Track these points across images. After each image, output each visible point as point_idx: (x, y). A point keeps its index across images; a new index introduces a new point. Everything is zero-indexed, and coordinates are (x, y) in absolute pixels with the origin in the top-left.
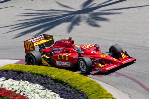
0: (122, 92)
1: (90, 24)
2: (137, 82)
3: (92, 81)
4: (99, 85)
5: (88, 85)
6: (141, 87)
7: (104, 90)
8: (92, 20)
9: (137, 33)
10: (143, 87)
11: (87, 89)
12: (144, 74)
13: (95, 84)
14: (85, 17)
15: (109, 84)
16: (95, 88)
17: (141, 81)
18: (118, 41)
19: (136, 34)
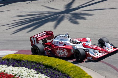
0: (100, 74)
2: (111, 67)
3: (76, 66)
4: (81, 69)
5: (72, 69)
6: (114, 70)
7: (85, 73)
10: (116, 70)
11: (71, 72)
12: (116, 60)
13: (78, 68)
15: (89, 68)
16: (78, 72)
17: (115, 66)
18: (96, 35)
19: (110, 28)
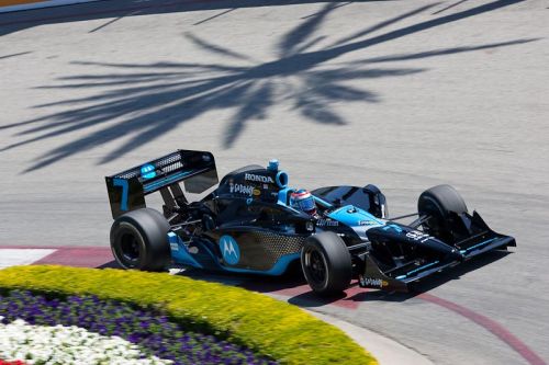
0: (433, 361)
1: (307, 114)
2: (485, 326)
3: (321, 323)
4: (345, 339)
5: (305, 338)
6: (501, 342)
7: (363, 356)
8: (314, 98)
9: (486, 144)
10: (508, 343)
11: (299, 352)
12: (509, 294)
13: (332, 333)
14: (289, 88)
15: (382, 334)
16: (332, 351)
17: (502, 322)
18: (412, 175)
19: (480, 146)
